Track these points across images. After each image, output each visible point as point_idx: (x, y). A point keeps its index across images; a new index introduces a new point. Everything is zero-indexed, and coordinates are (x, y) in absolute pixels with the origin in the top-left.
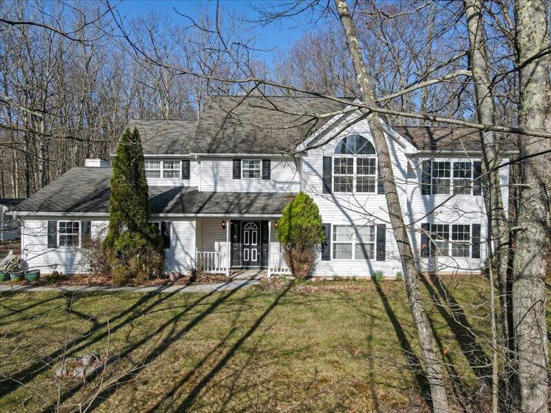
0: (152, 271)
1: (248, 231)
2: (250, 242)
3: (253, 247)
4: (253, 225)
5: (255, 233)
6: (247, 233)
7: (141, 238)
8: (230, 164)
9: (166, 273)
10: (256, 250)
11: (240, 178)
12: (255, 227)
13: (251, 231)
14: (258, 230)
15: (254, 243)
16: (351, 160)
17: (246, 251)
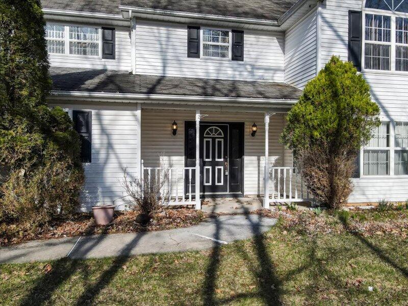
0: (53, 207)
1: (210, 140)
2: (214, 158)
3: (218, 164)
4: (216, 130)
5: (220, 143)
6: (208, 142)
7: (30, 130)
8: (183, 33)
9: (84, 209)
10: (222, 168)
11: (198, 57)
12: (220, 134)
13: (214, 139)
14: (225, 138)
15: (219, 157)
16: (387, 19)
17: (208, 170)
